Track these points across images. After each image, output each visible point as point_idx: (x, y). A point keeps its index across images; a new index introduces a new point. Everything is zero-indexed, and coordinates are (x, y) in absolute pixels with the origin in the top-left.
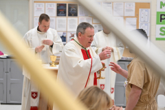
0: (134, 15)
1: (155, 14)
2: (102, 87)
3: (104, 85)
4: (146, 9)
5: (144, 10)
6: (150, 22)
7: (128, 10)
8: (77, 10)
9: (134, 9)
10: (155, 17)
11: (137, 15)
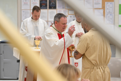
0: (101, 7)
1: (118, 6)
2: (76, 65)
3: (77, 63)
4: (111, 3)
5: (109, 3)
6: (114, 13)
7: (96, 4)
8: (55, 4)
9: (101, 2)
10: (118, 8)
11: (103, 8)
